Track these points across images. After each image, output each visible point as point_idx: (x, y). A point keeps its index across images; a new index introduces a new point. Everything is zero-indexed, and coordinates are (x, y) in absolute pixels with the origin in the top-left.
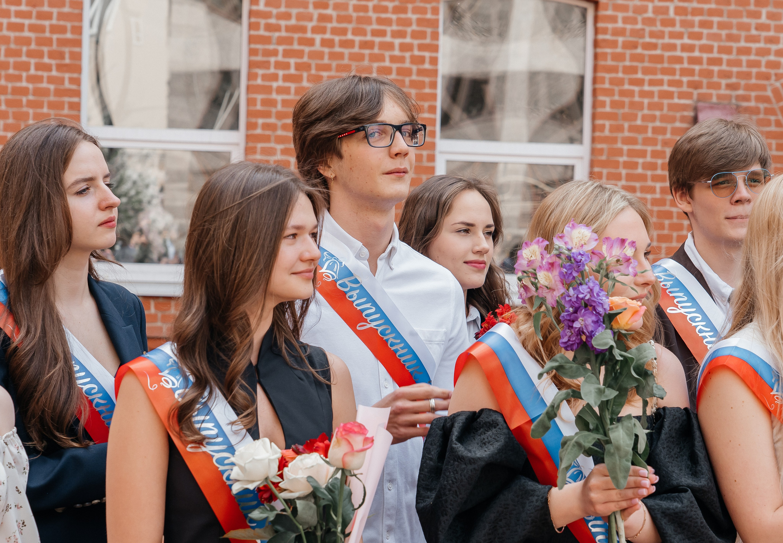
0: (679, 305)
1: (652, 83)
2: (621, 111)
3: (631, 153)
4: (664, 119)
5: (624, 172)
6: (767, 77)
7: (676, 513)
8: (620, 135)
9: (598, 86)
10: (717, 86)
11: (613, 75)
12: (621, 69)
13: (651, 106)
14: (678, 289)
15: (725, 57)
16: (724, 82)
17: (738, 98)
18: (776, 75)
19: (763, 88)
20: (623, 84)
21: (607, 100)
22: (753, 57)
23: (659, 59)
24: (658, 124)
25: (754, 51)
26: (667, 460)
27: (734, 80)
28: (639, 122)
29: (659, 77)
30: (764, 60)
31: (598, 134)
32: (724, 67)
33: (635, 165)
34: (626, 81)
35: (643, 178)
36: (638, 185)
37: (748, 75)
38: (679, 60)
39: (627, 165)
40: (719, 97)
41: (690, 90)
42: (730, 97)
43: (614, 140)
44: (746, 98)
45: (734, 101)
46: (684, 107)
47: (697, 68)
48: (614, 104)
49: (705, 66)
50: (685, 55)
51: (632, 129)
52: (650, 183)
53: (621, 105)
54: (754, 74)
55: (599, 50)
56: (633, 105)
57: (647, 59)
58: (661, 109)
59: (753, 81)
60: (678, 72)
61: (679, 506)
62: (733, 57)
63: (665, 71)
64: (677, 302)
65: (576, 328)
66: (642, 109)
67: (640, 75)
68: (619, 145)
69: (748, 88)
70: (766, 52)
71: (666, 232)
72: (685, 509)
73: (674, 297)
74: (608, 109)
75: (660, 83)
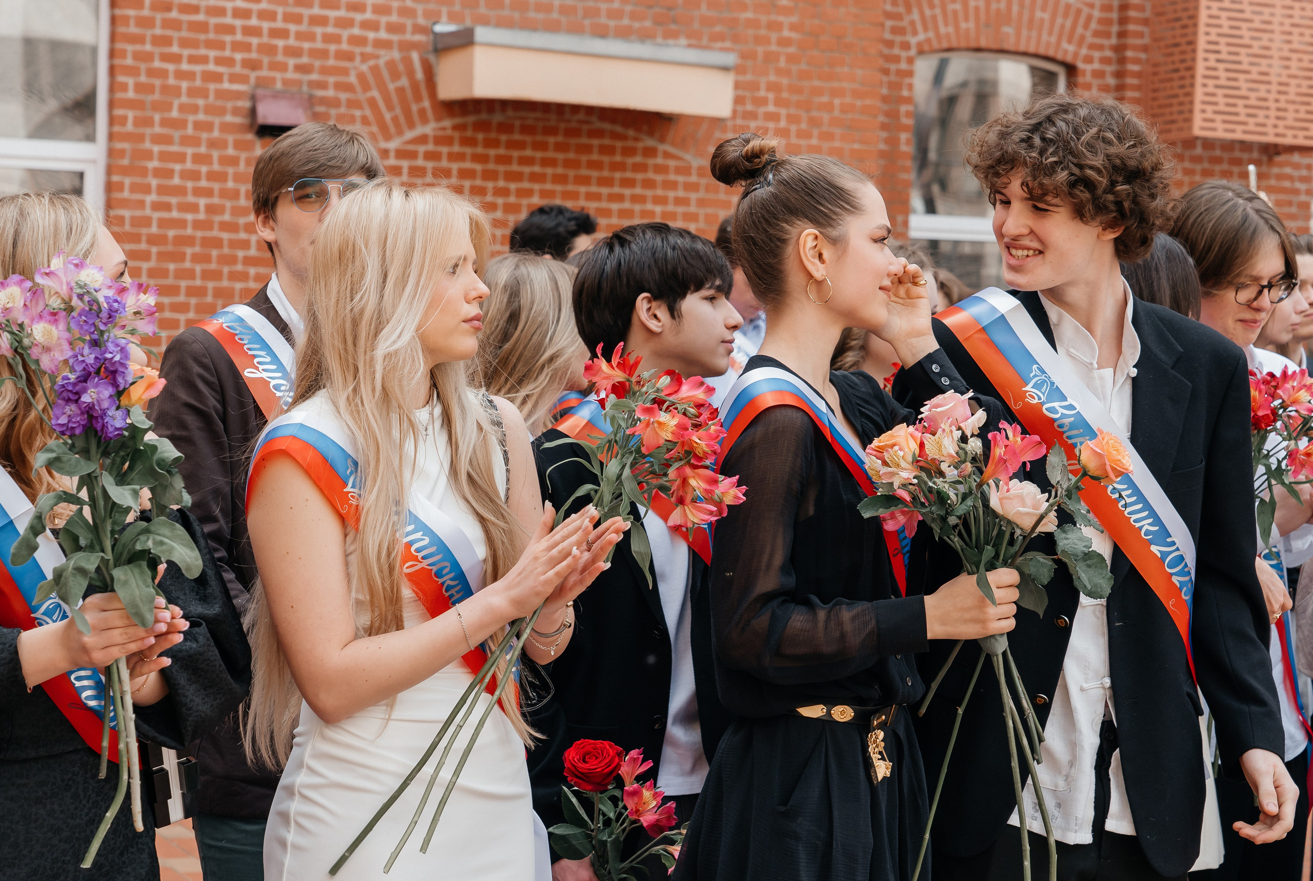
0: (261, 367)
1: (192, 60)
2: (149, 98)
3: (164, 156)
4: (209, 110)
5: (154, 182)
6: (350, 57)
7: (190, 656)
8: (148, 131)
9: (117, 62)
10: (283, 67)
11: (138, 47)
12: (148, 39)
13: (192, 92)
14: (258, 346)
15: (293, 28)
16: (291, 62)
17: (311, 84)
18: (362, 54)
19: (345, 72)
20: (152, 60)
21: (130, 81)
22: (330, 30)
23: (202, 27)
24: (201, 117)
25: (331, 21)
26: (168, 583)
27: (305, 60)
28: (175, 114)
29: (203, 52)
30: (345, 34)
31: (117, 129)
32: (292, 42)
33: (169, 173)
34: (157, 57)
35: (180, 191)
36: (174, 200)
37: (324, 54)
38: (231, 30)
39: (158, 173)
40: (285, 82)
41: (245, 71)
42: (299, 83)
43: (140, 138)
44: (323, 85)
45: (305, 88)
46: (238, 95)
47: (255, 41)
48: (139, 88)
49: (265, 39)
50: (238, 23)
51: (165, 123)
52: (190, 199)
53: (150, 89)
54: (332, 53)
55: (118, 12)
56: (166, 89)
57: (185, 26)
58: (206, 97)
59: (331, 62)
60: (228, 47)
61: (194, 646)
62: (304, 27)
63: (210, 44)
64: (258, 363)
65: (85, 403)
66: (179, 95)
67: (175, 49)
68: (147, 145)
69: (324, 71)
70: (348, 23)
71: (213, 266)
72: (201, 649)
73: (254, 356)
74: (131, 94)
75: (204, 60)
